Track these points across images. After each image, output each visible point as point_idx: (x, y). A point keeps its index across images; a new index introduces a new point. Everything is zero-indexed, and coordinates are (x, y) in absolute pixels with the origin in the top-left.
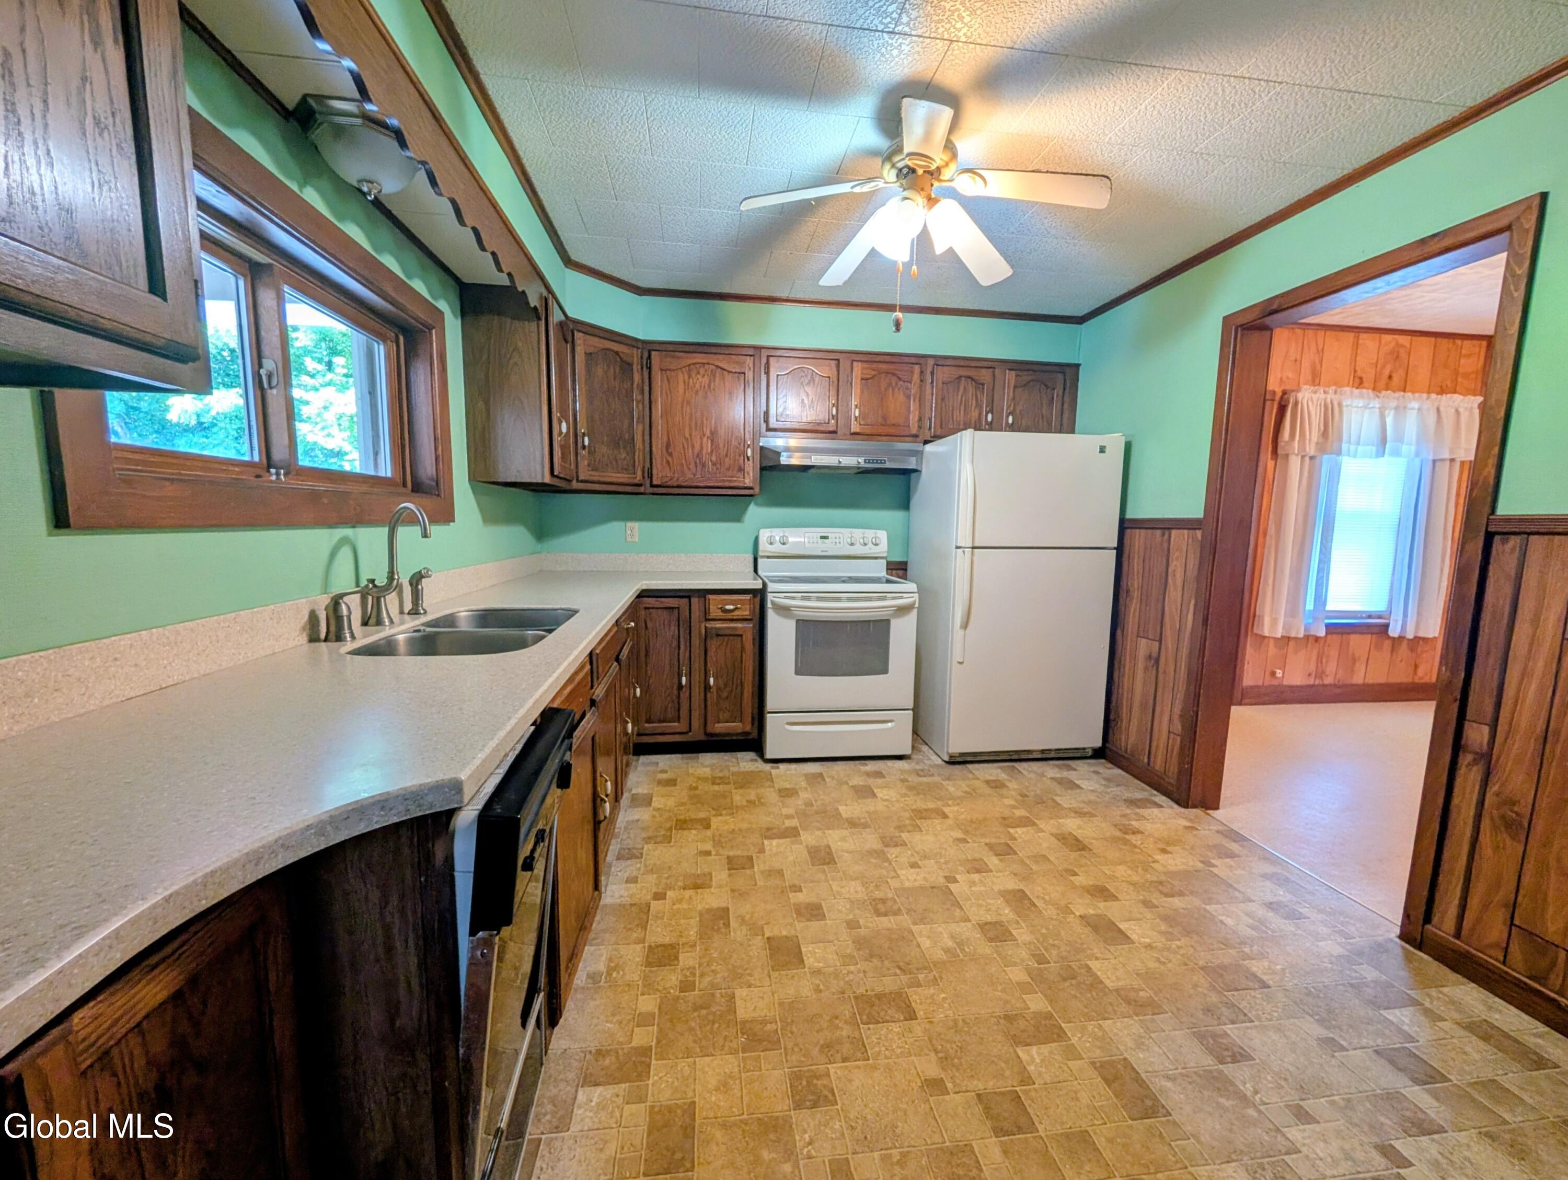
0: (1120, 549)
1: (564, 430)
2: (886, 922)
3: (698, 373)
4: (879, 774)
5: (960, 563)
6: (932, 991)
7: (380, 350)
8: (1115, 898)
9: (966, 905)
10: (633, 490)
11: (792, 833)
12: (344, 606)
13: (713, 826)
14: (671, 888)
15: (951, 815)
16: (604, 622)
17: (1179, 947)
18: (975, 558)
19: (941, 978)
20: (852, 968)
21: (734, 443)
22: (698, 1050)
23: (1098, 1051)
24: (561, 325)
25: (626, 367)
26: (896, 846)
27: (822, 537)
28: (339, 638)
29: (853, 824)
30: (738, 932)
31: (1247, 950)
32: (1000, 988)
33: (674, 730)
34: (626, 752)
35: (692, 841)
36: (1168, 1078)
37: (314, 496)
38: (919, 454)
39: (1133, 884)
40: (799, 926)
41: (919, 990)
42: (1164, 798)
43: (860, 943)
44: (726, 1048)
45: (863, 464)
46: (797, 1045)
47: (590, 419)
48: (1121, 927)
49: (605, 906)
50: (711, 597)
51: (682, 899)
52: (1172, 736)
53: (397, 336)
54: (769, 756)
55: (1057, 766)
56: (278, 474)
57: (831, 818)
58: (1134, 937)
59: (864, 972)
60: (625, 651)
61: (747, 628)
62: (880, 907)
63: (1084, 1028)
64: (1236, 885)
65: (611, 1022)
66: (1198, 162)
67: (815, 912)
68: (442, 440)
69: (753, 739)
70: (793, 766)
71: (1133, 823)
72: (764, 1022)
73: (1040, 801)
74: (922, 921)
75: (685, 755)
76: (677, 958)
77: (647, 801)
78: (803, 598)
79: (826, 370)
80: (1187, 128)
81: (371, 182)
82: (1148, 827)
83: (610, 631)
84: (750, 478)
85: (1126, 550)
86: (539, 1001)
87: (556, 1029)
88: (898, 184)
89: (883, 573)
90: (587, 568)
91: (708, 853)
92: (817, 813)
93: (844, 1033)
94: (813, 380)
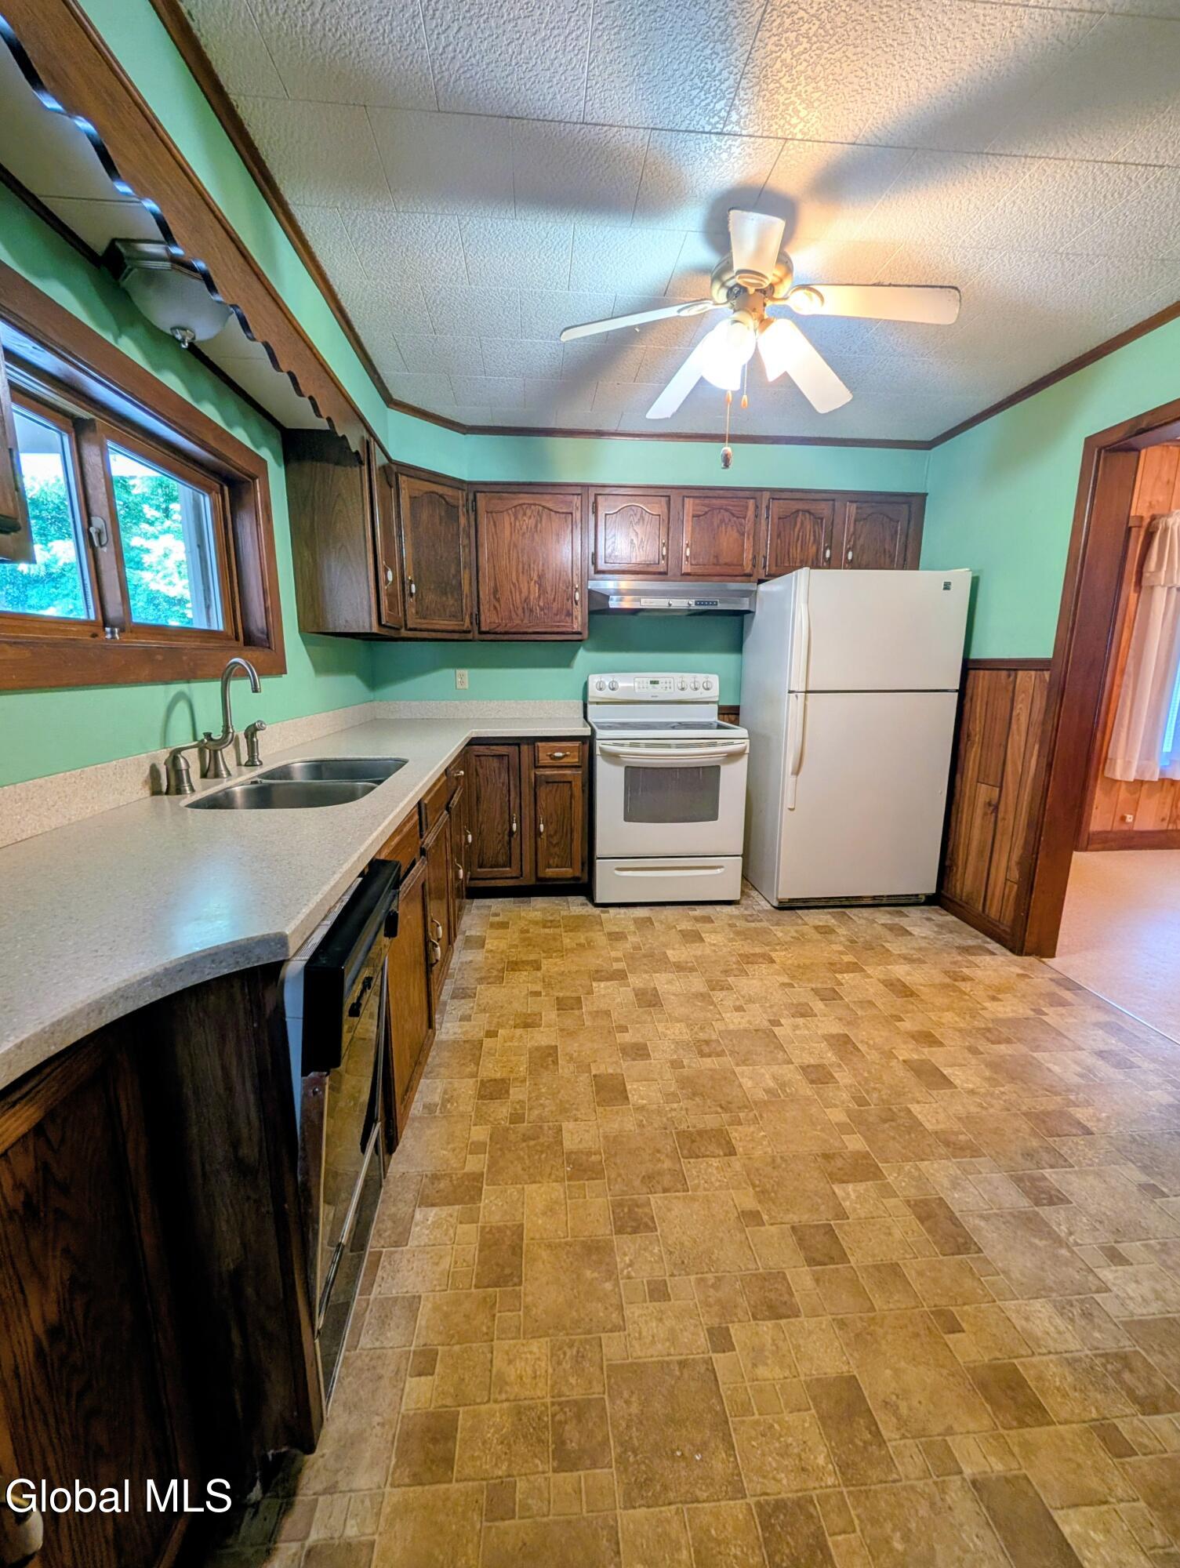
0: (962, 692)
1: (390, 578)
2: (708, 1063)
3: (525, 514)
4: (708, 920)
5: (793, 707)
6: (752, 1129)
7: (206, 502)
8: (941, 1044)
9: (789, 1048)
10: (460, 637)
11: (620, 976)
12: (182, 761)
13: (544, 968)
14: (502, 1026)
15: (777, 960)
16: (431, 773)
17: (1003, 1093)
18: (808, 703)
19: (761, 1116)
20: (675, 1105)
21: (562, 587)
22: (526, 1177)
23: (913, 1191)
24: (384, 469)
25: (451, 509)
26: (722, 989)
27: (652, 682)
28: (179, 791)
29: (680, 967)
30: (565, 1069)
31: (1072, 1097)
32: (819, 1127)
33: (506, 876)
34: (459, 896)
35: (522, 982)
36: (982, 1217)
37: (148, 654)
38: (751, 594)
39: (960, 1030)
40: (624, 1065)
41: (740, 1128)
42: (998, 945)
43: (684, 1083)
44: (553, 1177)
45: (694, 607)
46: (620, 1175)
47: (417, 564)
48: (945, 1072)
49: (442, 1042)
50: (539, 744)
51: (513, 1037)
52: (1009, 883)
53: (222, 486)
54: (598, 900)
55: (889, 913)
56: (112, 633)
57: (659, 962)
58: (957, 1082)
59: (687, 1109)
60: (456, 799)
61: (576, 776)
62: (704, 1048)
63: (900, 1170)
64: (1065, 1033)
65: (445, 1149)
66: (1063, 264)
67: (640, 1052)
68: (271, 591)
69: (583, 884)
70: (623, 910)
71: (964, 970)
72: (589, 1154)
73: (868, 946)
74: (745, 1062)
75: (517, 899)
76: (507, 1092)
77: (480, 943)
78: (632, 745)
79: (657, 507)
80: (1052, 225)
81: (184, 329)
82: (979, 973)
83: (439, 780)
84: (578, 621)
85: (969, 692)
86: (377, 1129)
87: (394, 1155)
88: (729, 305)
89: (714, 718)
90: (419, 716)
91: (538, 994)
92: (645, 956)
93: (665, 1166)
94: (642, 518)
